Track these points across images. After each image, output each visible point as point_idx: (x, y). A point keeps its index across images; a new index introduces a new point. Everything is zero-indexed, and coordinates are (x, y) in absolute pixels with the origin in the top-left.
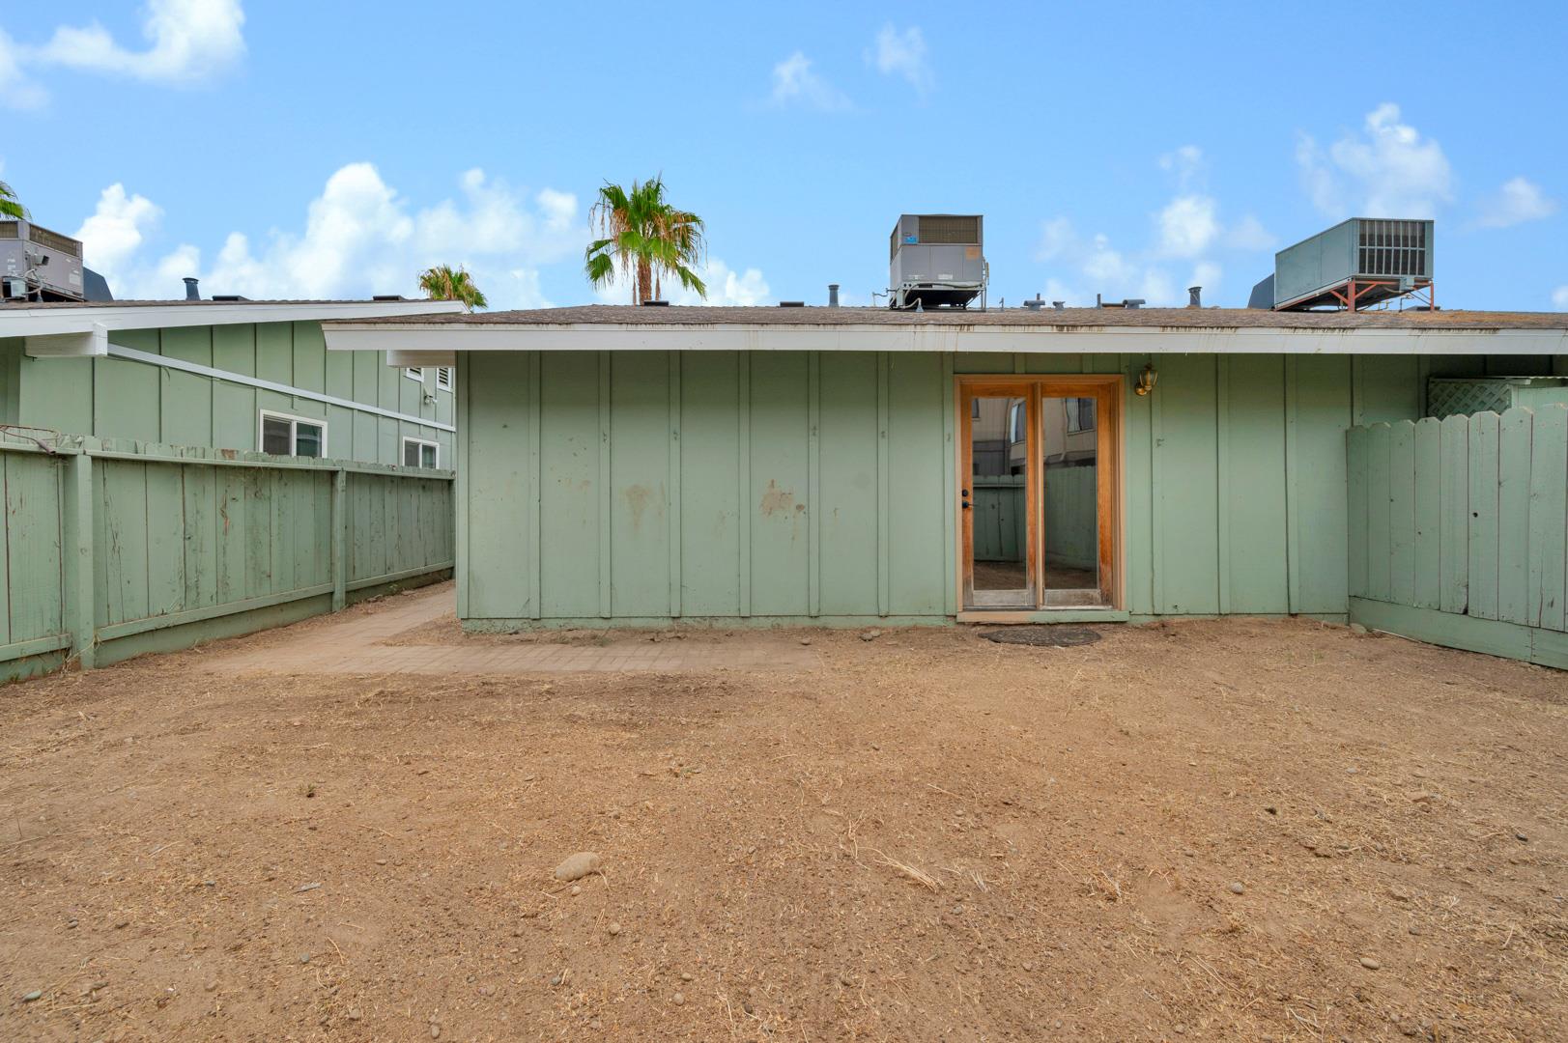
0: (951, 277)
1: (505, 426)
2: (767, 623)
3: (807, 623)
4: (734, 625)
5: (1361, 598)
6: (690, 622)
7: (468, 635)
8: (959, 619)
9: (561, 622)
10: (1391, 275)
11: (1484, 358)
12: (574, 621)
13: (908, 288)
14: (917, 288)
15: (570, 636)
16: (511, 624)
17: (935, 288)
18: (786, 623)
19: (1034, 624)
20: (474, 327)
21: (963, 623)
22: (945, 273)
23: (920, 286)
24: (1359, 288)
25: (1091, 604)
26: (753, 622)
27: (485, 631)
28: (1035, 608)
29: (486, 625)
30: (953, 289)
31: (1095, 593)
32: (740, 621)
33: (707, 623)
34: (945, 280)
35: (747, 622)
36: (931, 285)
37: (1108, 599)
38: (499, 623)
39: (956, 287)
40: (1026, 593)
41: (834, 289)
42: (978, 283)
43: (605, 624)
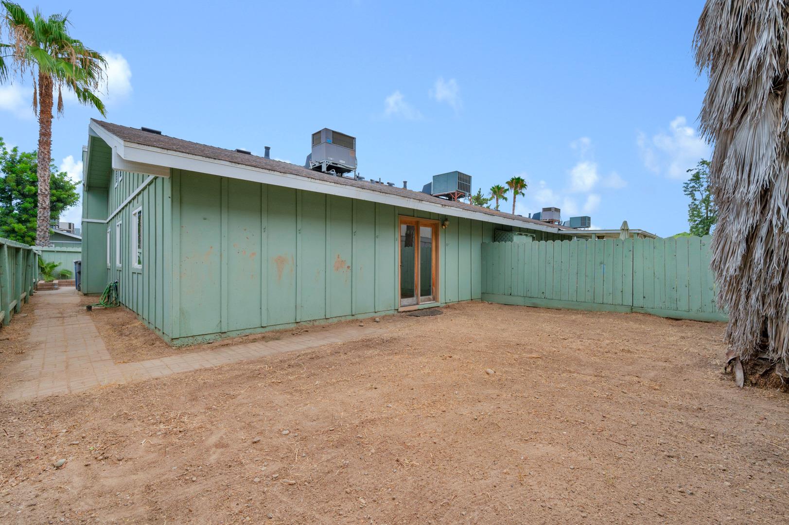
0: (344, 162)
1: (205, 219)
2: (335, 320)
3: (351, 318)
4: (323, 323)
5: (485, 293)
6: (304, 324)
7: (179, 348)
8: (399, 311)
9: (238, 332)
10: (464, 192)
11: (502, 225)
12: (246, 330)
13: (329, 164)
14: (331, 164)
15: (247, 339)
16: (208, 337)
17: (338, 166)
18: (343, 319)
19: (418, 310)
20: (165, 151)
21: (400, 312)
22: (343, 160)
23: (333, 163)
24: (458, 194)
25: (430, 301)
26: (330, 321)
27: (190, 344)
28: (417, 304)
29: (191, 340)
30: (345, 168)
31: (431, 297)
32: (325, 320)
33: (311, 323)
34: (342, 163)
35: (328, 321)
36: (337, 164)
37: (435, 299)
38: (200, 338)
39: (346, 167)
40: (415, 298)
41: (267, 149)
42: (354, 167)
43: (263, 330)
